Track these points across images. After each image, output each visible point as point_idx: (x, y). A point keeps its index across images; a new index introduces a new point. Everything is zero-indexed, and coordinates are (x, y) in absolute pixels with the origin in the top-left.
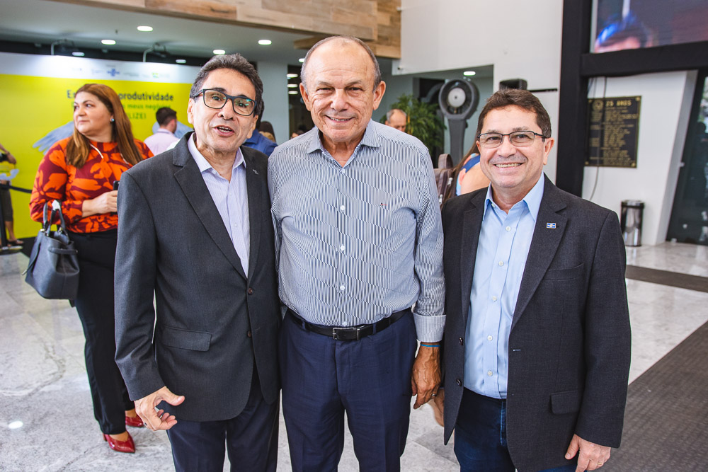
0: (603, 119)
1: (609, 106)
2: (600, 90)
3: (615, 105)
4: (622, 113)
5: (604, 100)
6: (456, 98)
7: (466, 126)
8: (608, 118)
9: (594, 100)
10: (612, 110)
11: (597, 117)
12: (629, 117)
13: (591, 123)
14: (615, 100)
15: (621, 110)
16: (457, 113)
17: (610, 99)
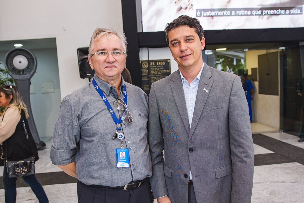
0: (149, 73)
1: (153, 66)
2: (145, 55)
3: (156, 65)
4: (160, 70)
5: (149, 62)
6: (20, 62)
7: (30, 83)
8: (152, 73)
9: (142, 62)
10: (154, 68)
11: (145, 72)
12: (165, 71)
13: (142, 76)
14: (156, 61)
15: (159, 67)
16: (23, 74)
17: (152, 61)
